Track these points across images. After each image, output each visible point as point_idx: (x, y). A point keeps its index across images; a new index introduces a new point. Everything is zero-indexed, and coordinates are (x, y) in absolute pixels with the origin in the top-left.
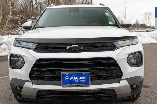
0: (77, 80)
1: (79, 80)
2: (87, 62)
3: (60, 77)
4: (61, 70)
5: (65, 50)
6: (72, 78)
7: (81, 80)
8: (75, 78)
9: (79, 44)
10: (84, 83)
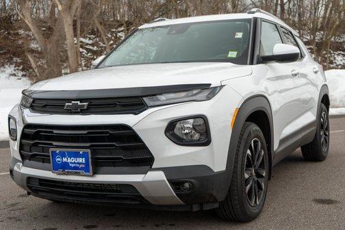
0: (72, 163)
1: (75, 163)
2: (85, 132)
3: (49, 156)
4: (52, 144)
5: (62, 110)
6: (65, 160)
7: (78, 163)
8: (69, 161)
9: (82, 100)
10: (82, 169)
